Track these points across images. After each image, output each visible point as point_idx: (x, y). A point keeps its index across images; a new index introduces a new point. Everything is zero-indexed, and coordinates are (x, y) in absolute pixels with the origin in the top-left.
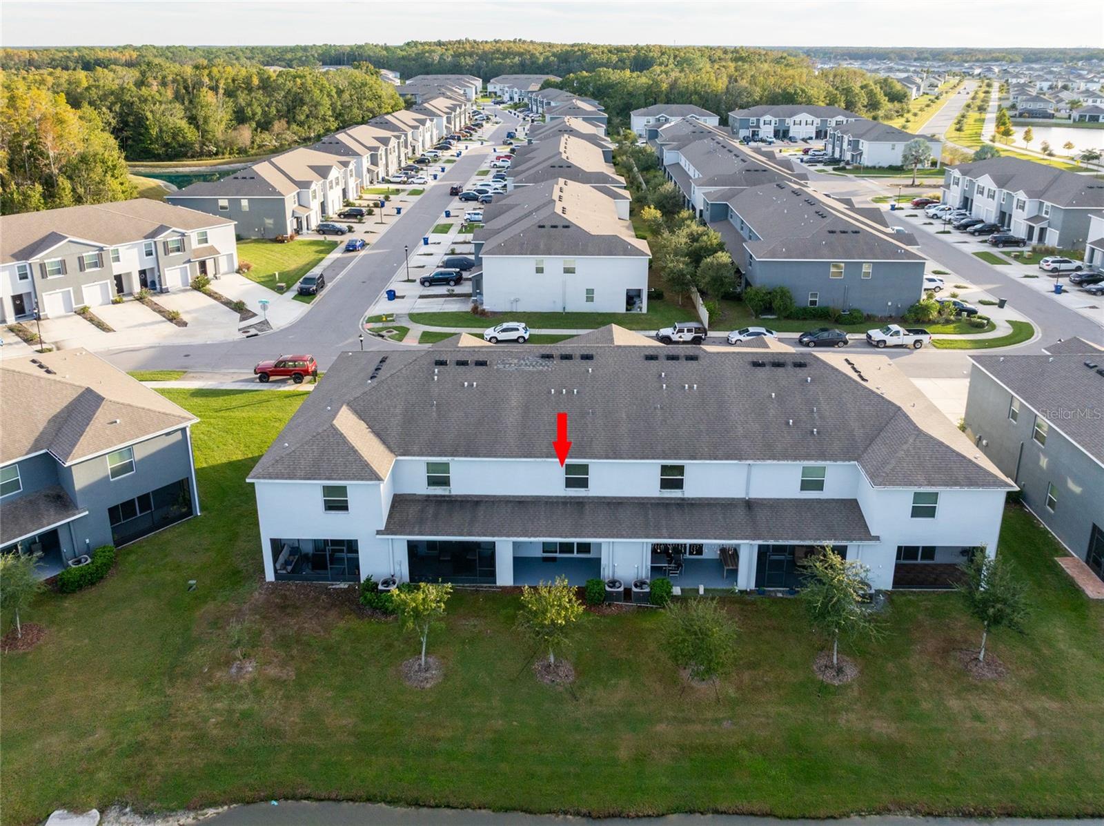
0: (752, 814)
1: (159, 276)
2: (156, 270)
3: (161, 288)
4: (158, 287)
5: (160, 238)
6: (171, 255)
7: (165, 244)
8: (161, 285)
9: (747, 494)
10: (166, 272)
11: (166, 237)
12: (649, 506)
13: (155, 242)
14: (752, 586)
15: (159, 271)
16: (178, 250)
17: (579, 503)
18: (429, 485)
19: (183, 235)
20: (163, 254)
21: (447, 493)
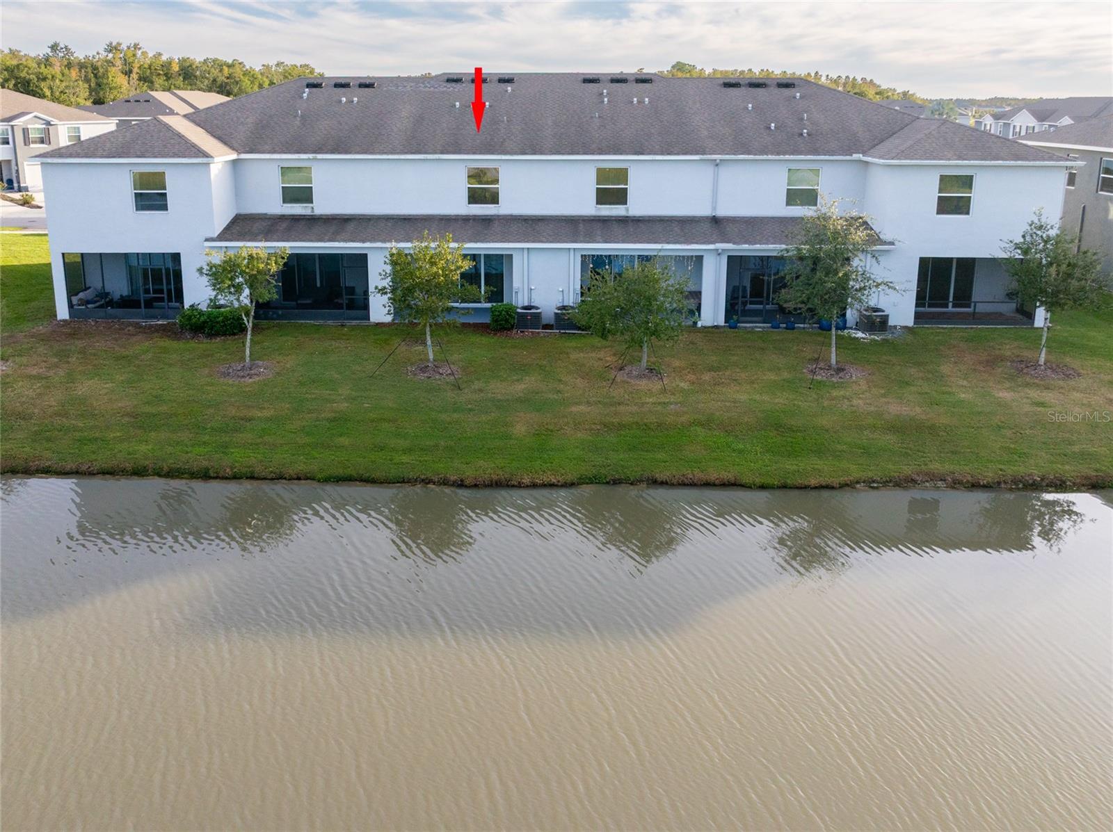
0: (708, 485)
1: (17, 171)
2: (13, 163)
3: (19, 186)
4: (16, 185)
5: (17, 122)
6: (32, 146)
7: (25, 131)
8: (19, 182)
9: (714, 208)
10: (26, 168)
11: (27, 122)
12: (580, 221)
13: (12, 126)
14: (721, 321)
15: (17, 165)
16: (42, 141)
17: (487, 221)
18: (284, 202)
19: (48, 123)
20: (23, 144)
21: (308, 212)
